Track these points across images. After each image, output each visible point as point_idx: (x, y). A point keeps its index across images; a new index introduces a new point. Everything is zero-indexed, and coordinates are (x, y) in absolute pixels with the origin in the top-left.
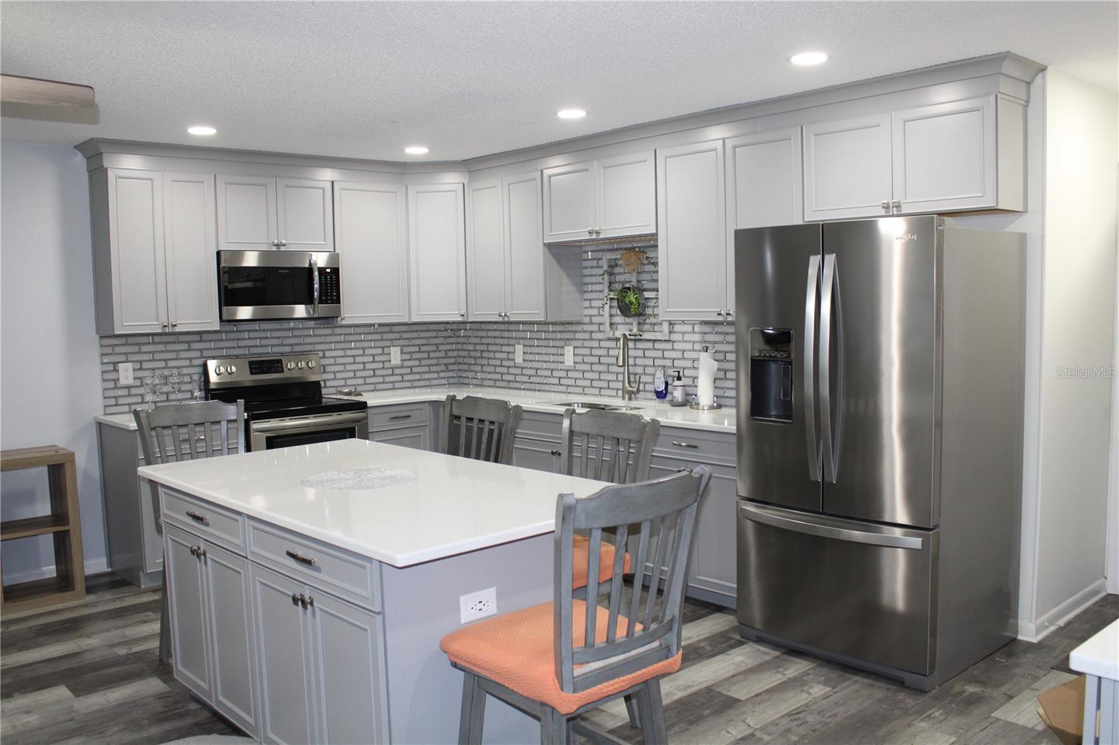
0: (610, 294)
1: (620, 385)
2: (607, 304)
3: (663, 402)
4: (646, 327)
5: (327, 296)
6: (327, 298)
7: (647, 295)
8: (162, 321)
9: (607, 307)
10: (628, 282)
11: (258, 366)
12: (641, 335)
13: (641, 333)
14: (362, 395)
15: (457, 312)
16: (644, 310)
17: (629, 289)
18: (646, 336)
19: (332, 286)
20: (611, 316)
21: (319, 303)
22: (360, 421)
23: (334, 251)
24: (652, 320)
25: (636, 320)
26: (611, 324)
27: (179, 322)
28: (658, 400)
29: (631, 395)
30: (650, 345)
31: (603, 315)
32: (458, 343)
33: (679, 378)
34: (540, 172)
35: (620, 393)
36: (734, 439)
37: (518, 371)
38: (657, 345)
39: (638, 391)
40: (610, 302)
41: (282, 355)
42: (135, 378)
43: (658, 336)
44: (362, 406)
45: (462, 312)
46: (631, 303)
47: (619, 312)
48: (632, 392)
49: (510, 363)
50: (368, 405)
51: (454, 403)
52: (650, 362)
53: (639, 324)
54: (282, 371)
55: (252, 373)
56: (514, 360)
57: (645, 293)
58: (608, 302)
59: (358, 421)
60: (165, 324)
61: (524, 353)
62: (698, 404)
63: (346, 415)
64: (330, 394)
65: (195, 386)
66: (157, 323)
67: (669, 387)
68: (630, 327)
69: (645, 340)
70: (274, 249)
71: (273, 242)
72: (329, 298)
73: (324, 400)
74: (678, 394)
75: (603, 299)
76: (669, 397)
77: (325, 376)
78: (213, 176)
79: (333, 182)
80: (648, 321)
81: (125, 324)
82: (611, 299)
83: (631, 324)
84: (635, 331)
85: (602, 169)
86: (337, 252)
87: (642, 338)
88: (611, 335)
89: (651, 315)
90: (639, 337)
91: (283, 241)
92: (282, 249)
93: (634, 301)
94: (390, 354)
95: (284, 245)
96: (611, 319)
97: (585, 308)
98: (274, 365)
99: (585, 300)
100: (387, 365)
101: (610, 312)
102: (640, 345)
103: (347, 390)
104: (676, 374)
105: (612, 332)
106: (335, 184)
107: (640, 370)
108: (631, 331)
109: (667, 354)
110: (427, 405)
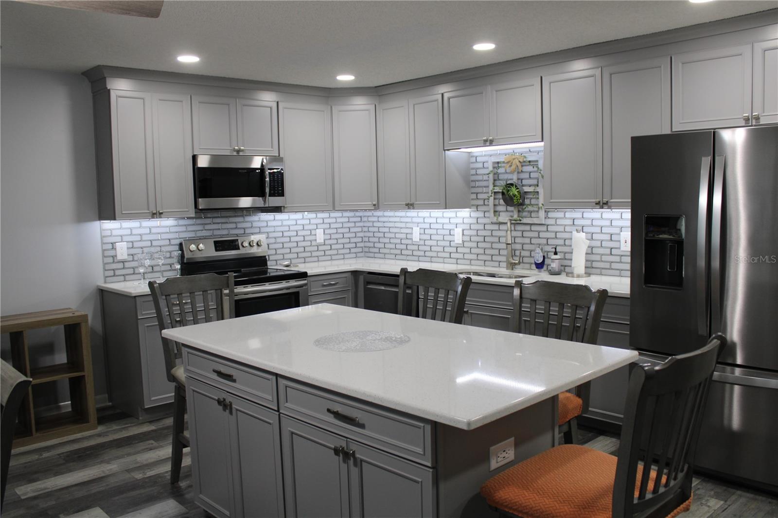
0: (494, 189)
1: (504, 259)
2: (491, 196)
3: (540, 272)
4: (525, 214)
5: (274, 190)
6: (274, 192)
7: (526, 189)
8: (151, 210)
9: (492, 199)
10: (511, 179)
11: (220, 245)
12: (520, 220)
13: (521, 219)
14: (298, 266)
15: (370, 203)
16: (524, 201)
17: (512, 185)
18: (525, 221)
19: (278, 183)
20: (495, 205)
21: (270, 196)
22: (302, 287)
23: (279, 156)
24: (530, 208)
25: (517, 208)
26: (495, 212)
27: (164, 211)
28: (537, 270)
29: (512, 266)
30: (527, 228)
31: (488, 205)
32: (364, 226)
33: (556, 253)
34: (441, 95)
35: (504, 264)
36: (628, 302)
37: (416, 248)
38: (533, 228)
39: (519, 263)
40: (494, 195)
41: (237, 236)
42: (128, 255)
43: (536, 221)
44: (303, 275)
45: (374, 203)
46: (515, 196)
47: (502, 202)
48: (515, 263)
49: (409, 242)
50: (308, 275)
51: (407, 274)
52: (528, 241)
53: (519, 211)
54: (238, 249)
55: (216, 250)
56: (412, 239)
57: (524, 188)
58: (493, 195)
59: (301, 286)
60: (154, 212)
61: (420, 234)
62: (572, 273)
63: (293, 283)
64: (275, 266)
65: (175, 260)
66: (148, 212)
67: (546, 260)
68: (511, 214)
69: (524, 224)
70: (235, 154)
71: (234, 148)
72: (276, 192)
73: (269, 271)
74: (555, 265)
75: (488, 193)
76: (545, 267)
77: (270, 252)
78: (189, 96)
79: (278, 102)
80: (527, 209)
81: (124, 212)
82: (495, 193)
83: (512, 211)
84: (516, 216)
85: (495, 92)
86: (281, 156)
87: (521, 222)
88: (495, 220)
89: (528, 205)
90: (519, 222)
91: (242, 148)
92: (241, 154)
93: (517, 194)
94: (316, 235)
95: (243, 151)
96: (494, 208)
97: (472, 199)
98: (232, 245)
99: (472, 193)
100: (314, 243)
101: (494, 202)
102: (519, 228)
103: (286, 263)
104: (554, 250)
105: (496, 218)
106: (280, 104)
107: (518, 247)
108: (512, 217)
109: (542, 235)
110: (350, 274)
